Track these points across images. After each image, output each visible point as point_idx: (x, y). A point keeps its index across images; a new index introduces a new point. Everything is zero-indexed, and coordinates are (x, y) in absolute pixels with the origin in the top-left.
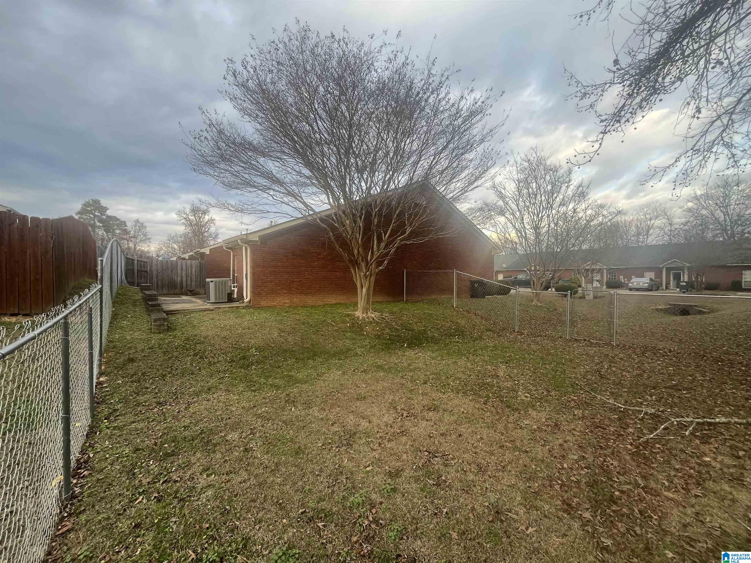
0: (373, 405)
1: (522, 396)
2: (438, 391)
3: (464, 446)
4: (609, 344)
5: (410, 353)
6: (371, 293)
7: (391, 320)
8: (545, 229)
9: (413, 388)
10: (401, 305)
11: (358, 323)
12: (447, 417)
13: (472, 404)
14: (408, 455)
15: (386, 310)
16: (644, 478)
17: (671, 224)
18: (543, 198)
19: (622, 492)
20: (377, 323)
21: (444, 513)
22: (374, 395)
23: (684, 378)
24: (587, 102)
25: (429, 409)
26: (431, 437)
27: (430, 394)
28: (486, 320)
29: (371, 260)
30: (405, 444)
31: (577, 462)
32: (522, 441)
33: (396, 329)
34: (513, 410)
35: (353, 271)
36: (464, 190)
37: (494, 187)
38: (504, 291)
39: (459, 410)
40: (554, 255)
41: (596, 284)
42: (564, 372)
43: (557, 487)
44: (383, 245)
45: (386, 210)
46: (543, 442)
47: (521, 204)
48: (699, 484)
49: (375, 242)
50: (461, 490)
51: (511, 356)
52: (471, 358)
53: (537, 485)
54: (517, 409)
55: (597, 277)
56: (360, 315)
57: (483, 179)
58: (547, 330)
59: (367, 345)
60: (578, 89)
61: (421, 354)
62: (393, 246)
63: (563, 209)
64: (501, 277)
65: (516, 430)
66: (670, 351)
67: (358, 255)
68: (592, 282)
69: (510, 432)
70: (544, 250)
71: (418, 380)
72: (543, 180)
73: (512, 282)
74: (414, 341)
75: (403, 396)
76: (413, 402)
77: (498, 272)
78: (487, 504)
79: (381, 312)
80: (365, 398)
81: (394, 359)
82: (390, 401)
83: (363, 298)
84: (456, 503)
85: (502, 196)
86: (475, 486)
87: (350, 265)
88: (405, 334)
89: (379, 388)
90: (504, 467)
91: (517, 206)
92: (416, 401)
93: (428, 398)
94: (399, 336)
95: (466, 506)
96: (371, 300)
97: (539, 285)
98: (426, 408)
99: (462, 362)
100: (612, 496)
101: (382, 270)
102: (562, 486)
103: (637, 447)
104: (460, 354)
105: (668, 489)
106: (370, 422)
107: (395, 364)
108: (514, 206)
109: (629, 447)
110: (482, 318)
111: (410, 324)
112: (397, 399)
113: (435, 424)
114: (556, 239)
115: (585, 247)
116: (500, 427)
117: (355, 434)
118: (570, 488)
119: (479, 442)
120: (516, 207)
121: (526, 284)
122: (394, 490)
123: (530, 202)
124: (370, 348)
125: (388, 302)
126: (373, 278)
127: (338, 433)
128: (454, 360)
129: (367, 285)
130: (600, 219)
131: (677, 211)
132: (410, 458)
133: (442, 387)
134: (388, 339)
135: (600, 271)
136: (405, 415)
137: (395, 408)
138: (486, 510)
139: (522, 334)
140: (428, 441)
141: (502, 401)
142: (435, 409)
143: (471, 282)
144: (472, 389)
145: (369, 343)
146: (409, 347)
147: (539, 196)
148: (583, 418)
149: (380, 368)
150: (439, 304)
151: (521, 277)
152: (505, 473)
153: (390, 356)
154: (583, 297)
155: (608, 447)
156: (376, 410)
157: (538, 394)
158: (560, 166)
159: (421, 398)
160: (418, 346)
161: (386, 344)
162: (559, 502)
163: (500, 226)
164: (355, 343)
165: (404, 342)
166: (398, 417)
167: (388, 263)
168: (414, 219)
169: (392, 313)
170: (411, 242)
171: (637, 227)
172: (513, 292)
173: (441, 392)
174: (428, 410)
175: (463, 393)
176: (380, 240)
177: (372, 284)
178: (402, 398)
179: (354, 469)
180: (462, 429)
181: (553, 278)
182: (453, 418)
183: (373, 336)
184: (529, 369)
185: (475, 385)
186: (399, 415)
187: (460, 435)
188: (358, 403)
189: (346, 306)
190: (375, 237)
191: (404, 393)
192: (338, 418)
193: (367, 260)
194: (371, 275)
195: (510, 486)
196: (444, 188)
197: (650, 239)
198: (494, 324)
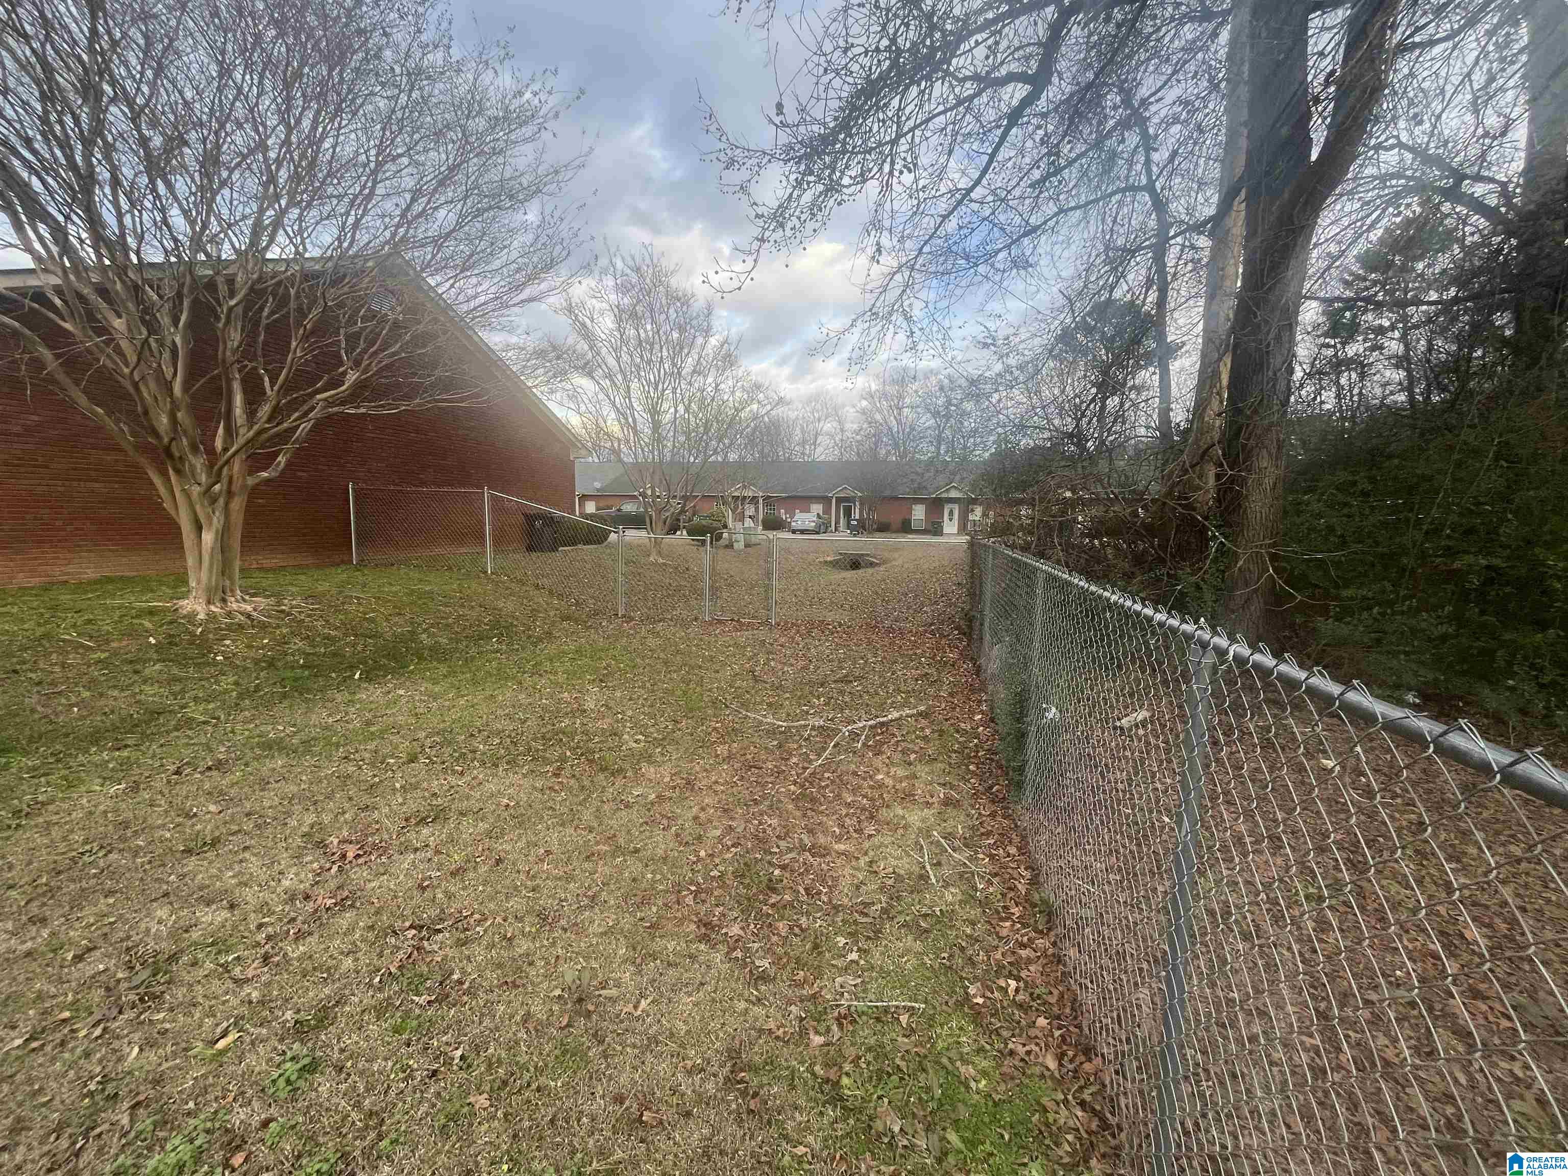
0: (247, 855)
1: (631, 741)
2: (446, 773)
3: (508, 881)
4: (766, 623)
5: (372, 694)
6: (236, 543)
7: (309, 616)
8: (668, 417)
9: (377, 779)
10: (340, 575)
11: (192, 634)
12: (470, 829)
13: (526, 783)
14: (360, 954)
15: (294, 589)
16: (811, 832)
17: (842, 430)
18: (665, 353)
19: (783, 867)
20: (263, 626)
21: (457, 1061)
22: (248, 826)
23: (854, 663)
24: (736, 176)
25: (423, 821)
26: (424, 889)
27: (425, 785)
28: (560, 596)
29: (225, 450)
30: (350, 930)
31: (720, 839)
32: (629, 832)
33: (327, 637)
34: (613, 774)
35: (157, 481)
36: (501, 303)
37: (570, 309)
38: (596, 537)
39: (498, 805)
40: (686, 468)
41: (748, 523)
42: (700, 683)
43: (689, 900)
44: (265, 411)
45: (272, 313)
46: (665, 822)
47: (625, 357)
48: (872, 817)
49: (238, 399)
50: (499, 987)
51: (609, 665)
52: (528, 680)
53: (654, 909)
54: (620, 770)
55: (750, 510)
56: (199, 608)
57: (544, 286)
58: (674, 608)
59: (226, 691)
60: (722, 146)
61: (401, 692)
62: (306, 414)
63: (698, 382)
64: (591, 507)
65: (618, 814)
66: (840, 625)
67: (175, 430)
68: (742, 520)
69: (606, 821)
70: (668, 457)
71: (392, 757)
72: (663, 317)
73: (612, 518)
74: (384, 661)
75: (347, 805)
76: (376, 815)
77: (584, 498)
78: (558, 992)
79: (279, 597)
80: (215, 842)
81: (321, 716)
82: (305, 829)
83: (206, 558)
84: (487, 1022)
85: (586, 333)
86: (531, 964)
87: (143, 461)
88: (354, 645)
89: (266, 803)
90: (593, 898)
91: (618, 359)
92: (386, 810)
93: (420, 794)
94: (335, 655)
95: (512, 1017)
96: (237, 564)
97: (660, 524)
98: (413, 821)
99: (507, 694)
100: (770, 880)
101: (268, 481)
102: (696, 894)
103: (802, 786)
104: (501, 677)
105: (839, 839)
106: (232, 907)
107: (327, 728)
108: (611, 361)
109: (792, 788)
110: (551, 592)
111: (372, 620)
112: (326, 818)
113: (438, 852)
114: (688, 439)
115: (733, 456)
116: (587, 815)
117: (173, 958)
118: (709, 892)
119: (542, 861)
120: (614, 363)
121: (636, 521)
122: (312, 1068)
123: (642, 357)
124: (241, 696)
125: (300, 568)
126: (238, 504)
127: (103, 978)
128: (488, 693)
129: (217, 520)
130: (755, 407)
131: (850, 413)
132: (364, 960)
133: (457, 760)
134: (302, 667)
135: (754, 500)
136: (350, 855)
137: (321, 845)
138: (556, 1008)
139: (632, 619)
140: (417, 899)
141: (591, 761)
142: (438, 816)
143: (526, 515)
144: (529, 750)
145: (236, 683)
146: (368, 677)
147: (657, 347)
148: (730, 757)
149: (271, 747)
150: (450, 568)
151: (629, 508)
152: (597, 910)
153: (309, 710)
154: (730, 546)
155: (764, 797)
156: (254, 865)
157: (658, 731)
158: (693, 296)
159: (400, 800)
160: (392, 673)
161: (296, 680)
162: (693, 927)
163: (585, 397)
164: (183, 691)
165: (352, 668)
166: (328, 865)
167: (289, 464)
168: (365, 351)
169: (311, 597)
170: (363, 410)
171: (803, 431)
172: (613, 537)
173: (454, 772)
174: (417, 824)
175: (508, 763)
176: (254, 395)
177: (238, 518)
178: (344, 813)
179: (165, 1065)
180: (502, 846)
181: (683, 511)
182: (483, 826)
183: (249, 664)
184: (643, 687)
185: (535, 739)
186: (336, 857)
187: (499, 861)
188: (192, 863)
189: (145, 585)
190: (237, 386)
191: (350, 799)
192: (106, 930)
193: (211, 452)
194: (230, 494)
195: (605, 933)
196: (448, 285)
197: (819, 450)
198: (577, 604)
